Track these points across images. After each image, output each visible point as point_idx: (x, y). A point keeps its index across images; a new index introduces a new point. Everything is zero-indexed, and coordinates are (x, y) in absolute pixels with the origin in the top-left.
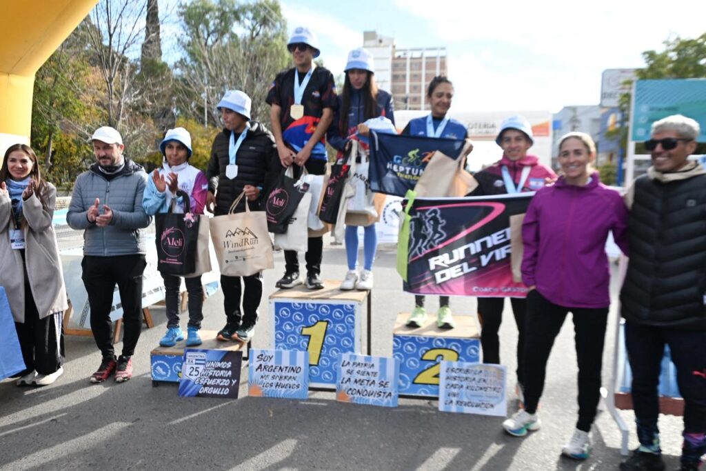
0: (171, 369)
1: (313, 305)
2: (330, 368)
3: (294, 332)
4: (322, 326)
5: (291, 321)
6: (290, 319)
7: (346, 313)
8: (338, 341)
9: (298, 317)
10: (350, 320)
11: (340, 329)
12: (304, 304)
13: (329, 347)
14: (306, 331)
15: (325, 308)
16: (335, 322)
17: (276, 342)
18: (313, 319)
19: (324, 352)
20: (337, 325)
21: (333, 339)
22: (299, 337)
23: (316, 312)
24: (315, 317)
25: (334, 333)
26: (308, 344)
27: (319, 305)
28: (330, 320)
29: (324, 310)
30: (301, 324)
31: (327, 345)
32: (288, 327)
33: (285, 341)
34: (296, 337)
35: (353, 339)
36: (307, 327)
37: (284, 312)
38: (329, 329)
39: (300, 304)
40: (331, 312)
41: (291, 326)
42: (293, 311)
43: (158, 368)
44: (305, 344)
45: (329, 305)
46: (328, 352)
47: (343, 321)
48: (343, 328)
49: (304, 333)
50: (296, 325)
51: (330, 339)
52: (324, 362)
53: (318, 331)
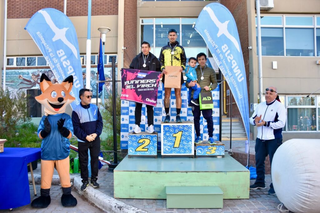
0: (204, 151)
1: (177, 126)
2: (183, 148)
3: (170, 136)
4: (180, 133)
5: (169, 132)
6: (169, 131)
7: (189, 128)
8: (186, 138)
9: (171, 130)
10: (190, 130)
11: (187, 134)
12: (174, 126)
13: (183, 141)
14: (174, 135)
15: (181, 126)
16: (185, 131)
17: (164, 140)
18: (177, 131)
19: (181, 143)
20: (186, 132)
21: (184, 138)
22: (172, 137)
23: (178, 128)
24: (178, 130)
25: (185, 135)
26: (175, 140)
27: (179, 126)
28: (183, 131)
29: (181, 127)
30: (173, 133)
31: (182, 140)
32: (168, 134)
33: (167, 139)
34: (171, 137)
35: (191, 137)
36: (175, 134)
37: (167, 129)
38: (183, 134)
39: (172, 126)
40: (184, 128)
41: (169, 134)
42: (170, 128)
43: (199, 150)
44: (174, 140)
45: (183, 125)
46: (182, 142)
47: (188, 131)
48: (188, 133)
49: (174, 136)
50: (171, 133)
51: (183, 138)
52: (181, 146)
53: (179, 135)
